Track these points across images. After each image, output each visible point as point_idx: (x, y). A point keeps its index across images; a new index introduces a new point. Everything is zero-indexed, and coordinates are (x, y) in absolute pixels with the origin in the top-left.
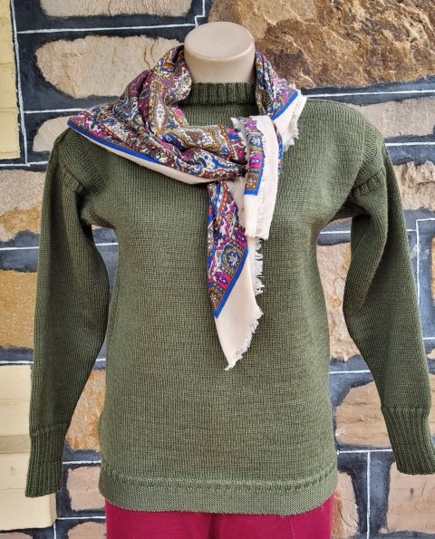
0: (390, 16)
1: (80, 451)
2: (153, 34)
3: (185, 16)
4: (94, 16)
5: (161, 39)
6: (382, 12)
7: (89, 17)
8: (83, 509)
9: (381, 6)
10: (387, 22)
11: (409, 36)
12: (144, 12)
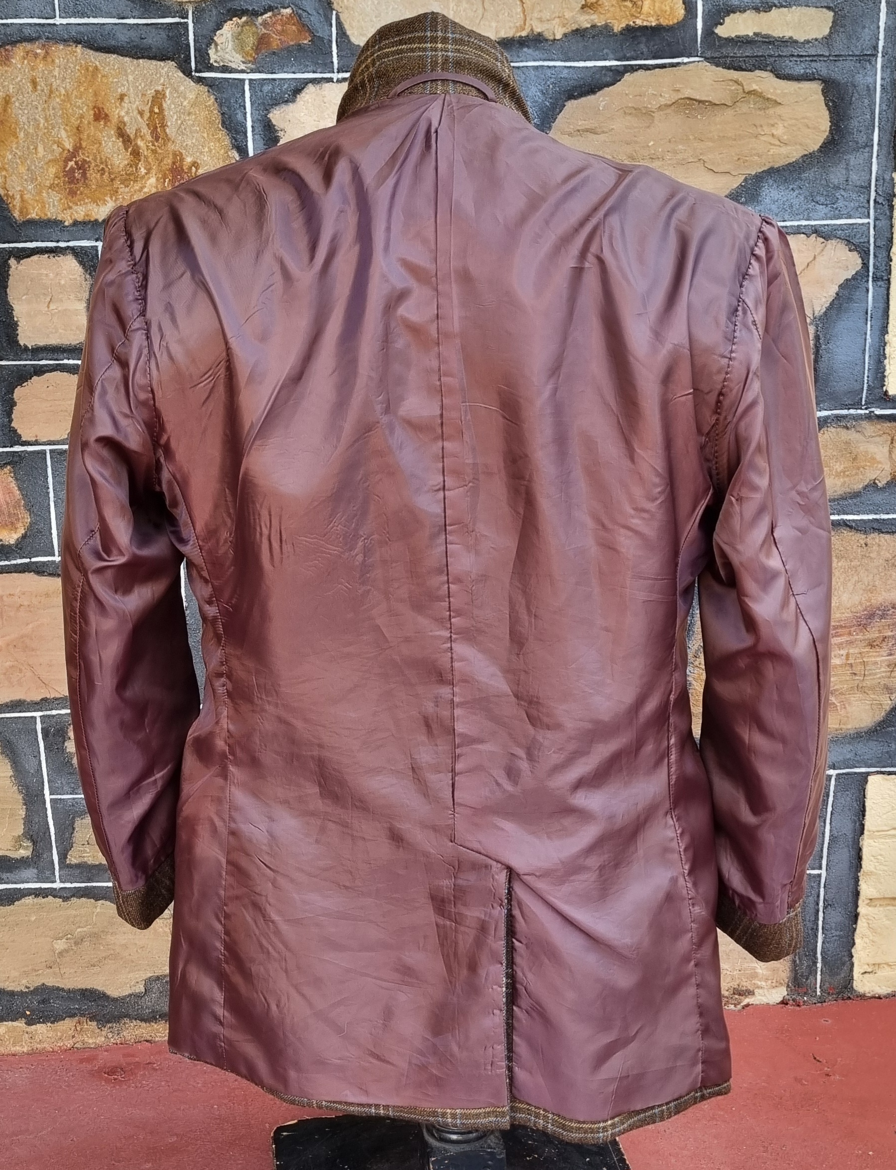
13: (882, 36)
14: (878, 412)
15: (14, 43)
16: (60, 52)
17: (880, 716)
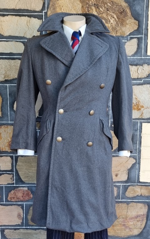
0: (104, 15)
1: (3, 151)
2: (30, 16)
3: (40, 11)
4: (11, 9)
5: (32, 18)
6: (102, 14)
7: (9, 9)
8: (4, 170)
9: (102, 12)
10: (103, 17)
11: (110, 22)
12: (27, 9)
13: (139, 127)
14: (138, 184)
15: (2, 125)
16: (9, 127)
17: (139, 233)
